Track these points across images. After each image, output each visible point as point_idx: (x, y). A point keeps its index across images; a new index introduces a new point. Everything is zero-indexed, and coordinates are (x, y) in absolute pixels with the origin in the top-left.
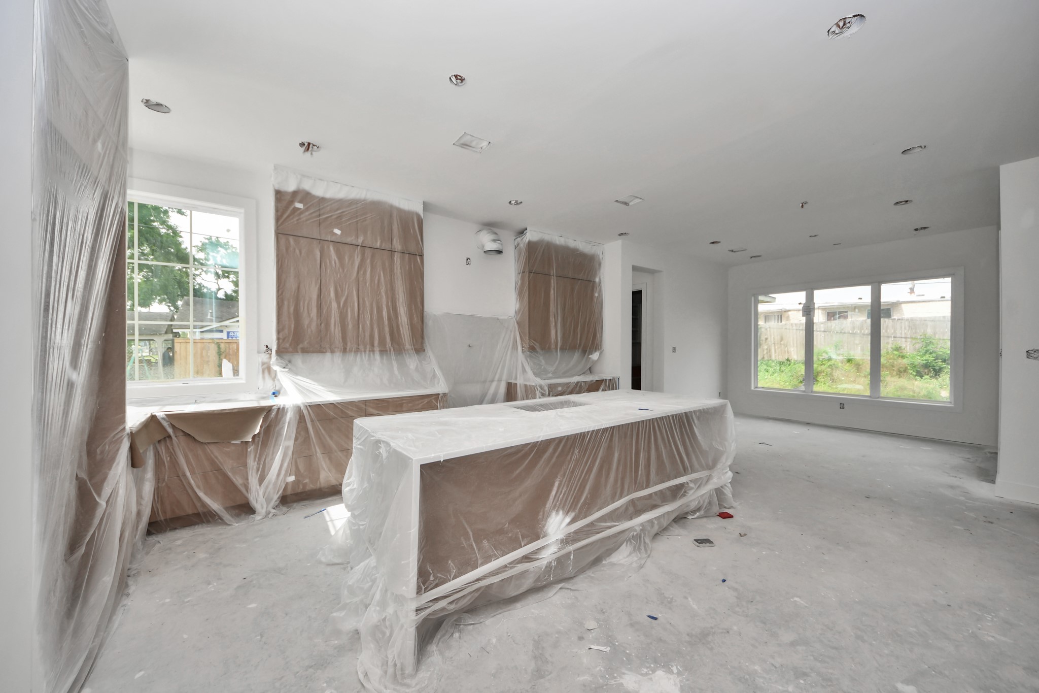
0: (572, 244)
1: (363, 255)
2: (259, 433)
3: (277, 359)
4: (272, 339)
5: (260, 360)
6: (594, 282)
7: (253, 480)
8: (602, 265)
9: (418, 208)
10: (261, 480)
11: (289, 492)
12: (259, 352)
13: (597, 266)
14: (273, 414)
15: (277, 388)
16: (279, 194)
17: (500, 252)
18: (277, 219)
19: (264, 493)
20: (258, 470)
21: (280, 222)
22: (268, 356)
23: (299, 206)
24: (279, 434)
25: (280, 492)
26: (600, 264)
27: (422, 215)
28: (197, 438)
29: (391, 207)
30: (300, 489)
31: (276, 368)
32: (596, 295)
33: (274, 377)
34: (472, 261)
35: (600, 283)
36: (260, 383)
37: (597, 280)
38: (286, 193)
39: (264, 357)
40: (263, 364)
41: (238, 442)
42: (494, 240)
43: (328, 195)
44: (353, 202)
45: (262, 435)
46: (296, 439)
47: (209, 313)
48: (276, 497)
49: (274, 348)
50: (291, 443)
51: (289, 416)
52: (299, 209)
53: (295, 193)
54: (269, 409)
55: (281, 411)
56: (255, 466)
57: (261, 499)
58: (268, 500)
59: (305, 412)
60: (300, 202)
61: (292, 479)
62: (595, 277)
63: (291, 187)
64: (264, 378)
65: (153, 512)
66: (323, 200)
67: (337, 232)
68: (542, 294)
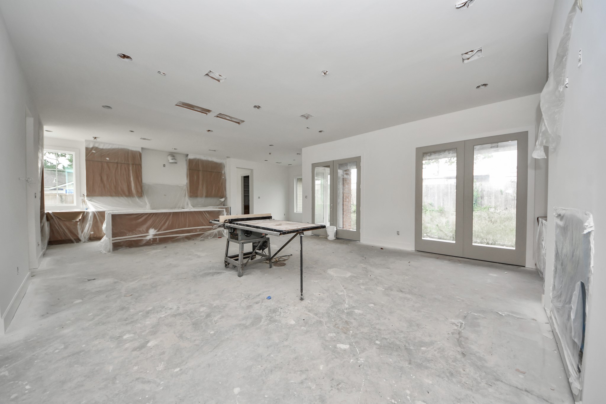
0: (210, 159)
1: (117, 166)
2: (81, 219)
3: (87, 198)
4: (85, 192)
5: (81, 199)
6: (222, 173)
7: (80, 232)
8: (225, 167)
9: (140, 150)
10: (82, 232)
11: (92, 236)
12: (81, 196)
13: (223, 167)
14: (85, 214)
15: (87, 207)
16: (87, 149)
17: (176, 163)
18: (86, 156)
19: (84, 235)
20: (81, 229)
21: (88, 156)
22: (84, 197)
23: (94, 151)
24: (87, 219)
25: (89, 236)
26: (224, 167)
27: (141, 152)
28: (62, 219)
29: (129, 150)
30: (95, 236)
31: (87, 201)
32: (223, 177)
33: (86, 204)
34: (166, 166)
35: (225, 173)
36: (81, 206)
37: (223, 172)
38: (89, 148)
39: (82, 198)
40: (82, 200)
41: (74, 221)
42: (172, 159)
43: (104, 148)
44: (113, 149)
45: (82, 219)
46: (93, 221)
47: (55, 180)
48: (87, 237)
49: (86, 195)
50: (91, 222)
51: (90, 215)
52: (94, 153)
53: (92, 148)
54: (84, 212)
55: (88, 213)
56: (80, 228)
57: (82, 237)
58: (85, 238)
59: (96, 214)
60: (94, 150)
61: (92, 233)
62: (222, 171)
63: (91, 146)
64: (82, 204)
65: (50, 239)
66: (102, 149)
67: (108, 159)
68: (195, 177)
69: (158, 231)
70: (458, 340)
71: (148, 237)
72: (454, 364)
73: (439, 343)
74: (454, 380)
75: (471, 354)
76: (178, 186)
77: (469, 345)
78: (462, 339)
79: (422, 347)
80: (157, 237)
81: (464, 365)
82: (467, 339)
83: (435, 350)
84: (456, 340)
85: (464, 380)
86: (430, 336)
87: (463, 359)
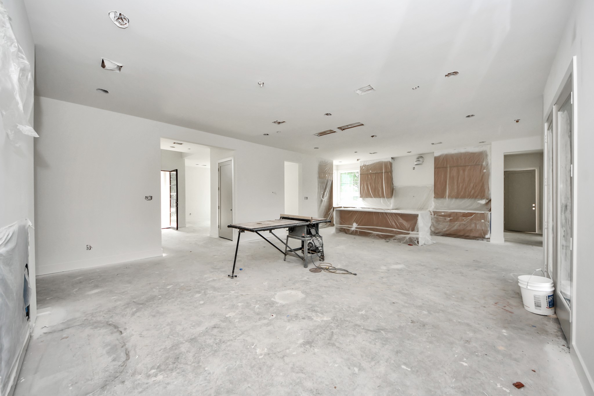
1: (376, 175)
6: (482, 165)
8: (489, 156)
9: (390, 160)
13: (485, 156)
16: (360, 167)
17: (420, 164)
21: (361, 172)
26: (487, 156)
29: (383, 162)
32: (485, 171)
35: (487, 165)
38: (362, 166)
44: (374, 164)
49: (359, 196)
52: (364, 169)
60: (365, 167)
62: (483, 162)
66: (368, 165)
67: (371, 171)
68: (443, 176)
69: (358, 225)
70: (118, 328)
71: (352, 228)
72: (111, 315)
73: (129, 317)
74: (107, 310)
75: (103, 326)
76: (426, 187)
77: (108, 330)
78: (115, 330)
79: (136, 310)
80: (357, 230)
81: (105, 318)
82: (112, 333)
83: (127, 313)
84: (119, 326)
85: (101, 313)
86: (138, 317)
87: (107, 320)
